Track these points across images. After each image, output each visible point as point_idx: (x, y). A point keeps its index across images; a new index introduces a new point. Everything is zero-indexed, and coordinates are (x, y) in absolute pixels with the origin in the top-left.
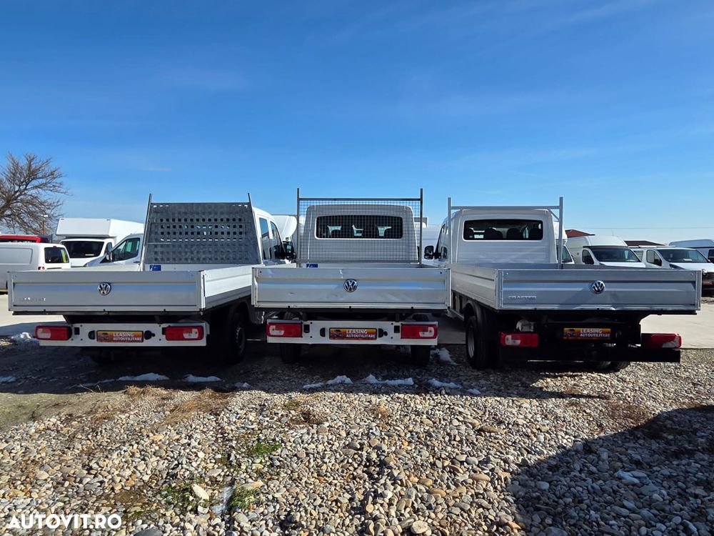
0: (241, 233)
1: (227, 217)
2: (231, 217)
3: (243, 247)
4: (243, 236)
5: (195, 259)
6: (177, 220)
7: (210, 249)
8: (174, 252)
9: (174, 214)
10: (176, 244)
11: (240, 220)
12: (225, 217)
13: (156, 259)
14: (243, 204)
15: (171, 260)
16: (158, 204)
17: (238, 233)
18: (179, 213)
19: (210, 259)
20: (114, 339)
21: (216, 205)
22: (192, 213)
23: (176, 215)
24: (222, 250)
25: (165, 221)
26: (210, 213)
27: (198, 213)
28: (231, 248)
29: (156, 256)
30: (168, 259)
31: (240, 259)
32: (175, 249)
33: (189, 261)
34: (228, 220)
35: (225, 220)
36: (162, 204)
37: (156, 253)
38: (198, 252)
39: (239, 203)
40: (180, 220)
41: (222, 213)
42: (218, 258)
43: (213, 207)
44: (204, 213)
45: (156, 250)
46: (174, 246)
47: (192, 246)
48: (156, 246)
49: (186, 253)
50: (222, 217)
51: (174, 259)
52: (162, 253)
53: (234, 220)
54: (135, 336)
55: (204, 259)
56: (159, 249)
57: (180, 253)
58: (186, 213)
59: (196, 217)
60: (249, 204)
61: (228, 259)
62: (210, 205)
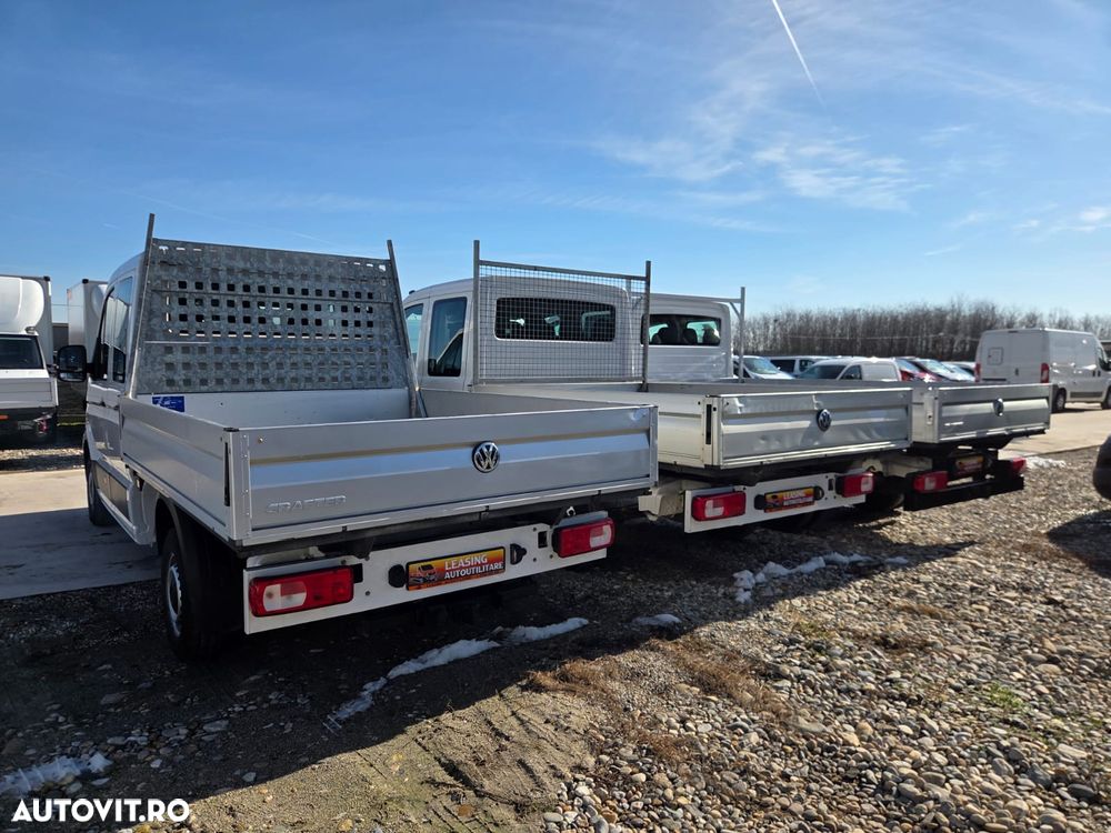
0: (370, 324)
1: (343, 287)
2: (352, 288)
3: (378, 355)
4: (375, 330)
5: (272, 380)
6: (223, 288)
7: (309, 358)
8: (219, 365)
9: (215, 271)
10: (222, 344)
11: (370, 296)
12: (339, 287)
13: (171, 382)
14: (376, 262)
15: (212, 384)
16: (172, 244)
17: (364, 323)
18: (230, 271)
19: (309, 379)
20: (447, 576)
21: (319, 259)
22: (261, 273)
23: (223, 274)
24: (334, 359)
25: (191, 287)
26: (304, 277)
27: (276, 275)
28: (353, 356)
29: (170, 374)
30: (204, 382)
31: (372, 378)
32: (221, 358)
33: (259, 385)
34: (345, 294)
35: (339, 293)
36: (184, 244)
37: (170, 366)
38: (280, 365)
39: (368, 260)
40: (231, 287)
41: (331, 279)
42: (327, 377)
43: (311, 263)
44: (290, 275)
45: (169, 358)
46: (218, 350)
47: (264, 349)
48: (169, 349)
49: (250, 365)
50: (333, 287)
51: (219, 381)
52: (187, 366)
53: (358, 295)
54: (491, 561)
55: (295, 380)
56: (178, 357)
57: (235, 365)
58: (245, 272)
59: (273, 282)
60: (391, 263)
61: (348, 379)
62: (304, 258)
